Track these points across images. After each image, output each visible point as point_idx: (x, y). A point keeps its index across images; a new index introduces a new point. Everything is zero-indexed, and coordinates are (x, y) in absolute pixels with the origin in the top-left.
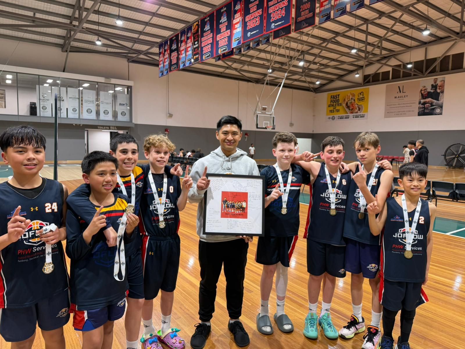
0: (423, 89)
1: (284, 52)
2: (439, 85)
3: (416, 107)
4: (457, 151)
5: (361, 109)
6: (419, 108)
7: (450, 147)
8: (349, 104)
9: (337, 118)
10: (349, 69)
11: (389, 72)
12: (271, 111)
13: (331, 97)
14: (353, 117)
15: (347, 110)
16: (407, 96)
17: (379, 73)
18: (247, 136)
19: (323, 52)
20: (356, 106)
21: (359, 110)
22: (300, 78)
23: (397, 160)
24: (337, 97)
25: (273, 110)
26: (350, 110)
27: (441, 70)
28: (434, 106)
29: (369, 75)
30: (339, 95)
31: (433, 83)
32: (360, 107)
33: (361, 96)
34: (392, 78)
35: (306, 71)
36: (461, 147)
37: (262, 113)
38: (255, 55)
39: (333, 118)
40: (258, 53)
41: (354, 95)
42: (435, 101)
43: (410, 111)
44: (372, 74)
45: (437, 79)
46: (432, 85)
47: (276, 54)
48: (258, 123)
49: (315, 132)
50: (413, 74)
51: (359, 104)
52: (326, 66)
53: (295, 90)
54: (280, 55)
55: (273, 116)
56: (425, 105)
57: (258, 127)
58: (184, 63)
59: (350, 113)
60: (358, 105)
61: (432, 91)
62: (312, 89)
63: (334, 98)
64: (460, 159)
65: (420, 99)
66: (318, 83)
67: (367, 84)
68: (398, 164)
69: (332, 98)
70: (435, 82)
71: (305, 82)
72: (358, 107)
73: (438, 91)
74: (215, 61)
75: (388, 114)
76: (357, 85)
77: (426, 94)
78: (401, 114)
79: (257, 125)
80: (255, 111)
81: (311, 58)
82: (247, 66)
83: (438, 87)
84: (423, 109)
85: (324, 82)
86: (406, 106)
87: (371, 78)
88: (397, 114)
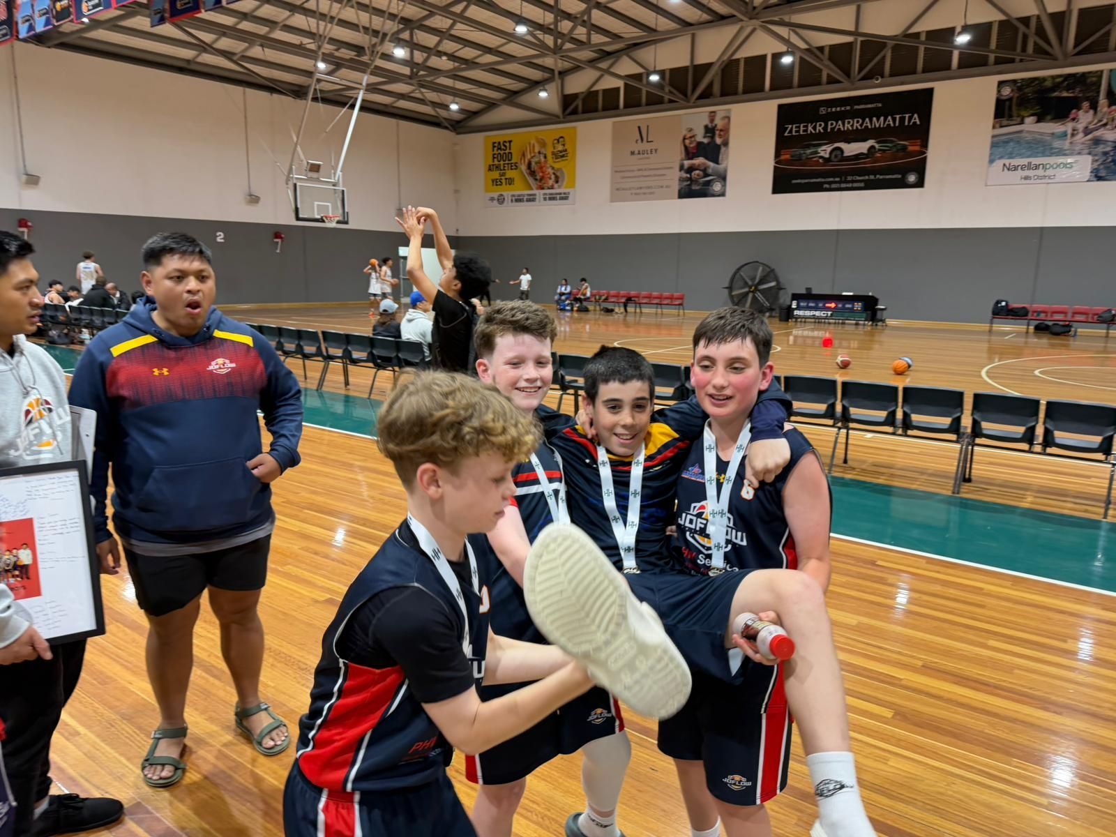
0: (688, 136)
1: (355, 17)
2: (719, 127)
3: (674, 178)
4: (753, 279)
5: (560, 180)
6: (681, 180)
7: (739, 269)
8: (533, 164)
9: (510, 198)
10: (530, 78)
11: (618, 89)
12: (335, 174)
13: (494, 147)
14: (545, 199)
15: (530, 180)
16: (656, 150)
17: (597, 92)
18: (279, 240)
19: (459, 26)
20: (550, 170)
21: (557, 182)
22: (412, 92)
23: (636, 299)
24: (505, 146)
25: (339, 172)
26: (536, 180)
27: (723, 94)
28: (709, 175)
29: (575, 96)
30: (510, 142)
31: (706, 121)
32: (558, 174)
33: (560, 148)
34: (626, 106)
35: (422, 73)
36: (761, 268)
37: (310, 179)
38: (278, 20)
39: (501, 200)
40: (288, 13)
41: (543, 144)
42: (711, 164)
43: (662, 187)
44: (583, 93)
45: (714, 112)
46: (706, 127)
47: (332, 18)
48: (299, 206)
49: (461, 234)
50: (667, 97)
51: (556, 166)
52: (470, 64)
53: (403, 123)
54: (343, 23)
55: (341, 188)
56: (693, 174)
57: (301, 216)
58: (28, 19)
59: (537, 189)
60: (553, 168)
61: (706, 141)
62: (446, 124)
63: (500, 149)
64: (759, 296)
65: (682, 160)
66: (454, 107)
67: (573, 117)
68: (638, 310)
69: (496, 149)
70: (712, 121)
71: (421, 101)
72: (554, 174)
73: (718, 141)
74: (149, 24)
75: (620, 192)
76: (549, 118)
77: (693, 148)
78: (644, 194)
79: (297, 210)
80: (290, 171)
81: (430, 40)
82: (260, 48)
83: (717, 132)
84: (689, 183)
85: (474, 106)
86: (655, 175)
87: (579, 102)
88: (636, 194)
